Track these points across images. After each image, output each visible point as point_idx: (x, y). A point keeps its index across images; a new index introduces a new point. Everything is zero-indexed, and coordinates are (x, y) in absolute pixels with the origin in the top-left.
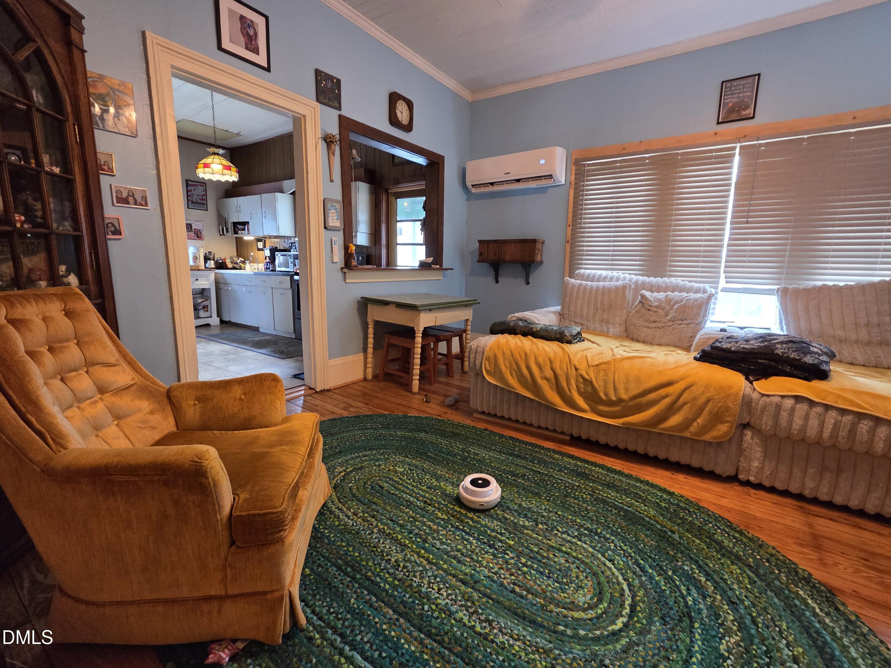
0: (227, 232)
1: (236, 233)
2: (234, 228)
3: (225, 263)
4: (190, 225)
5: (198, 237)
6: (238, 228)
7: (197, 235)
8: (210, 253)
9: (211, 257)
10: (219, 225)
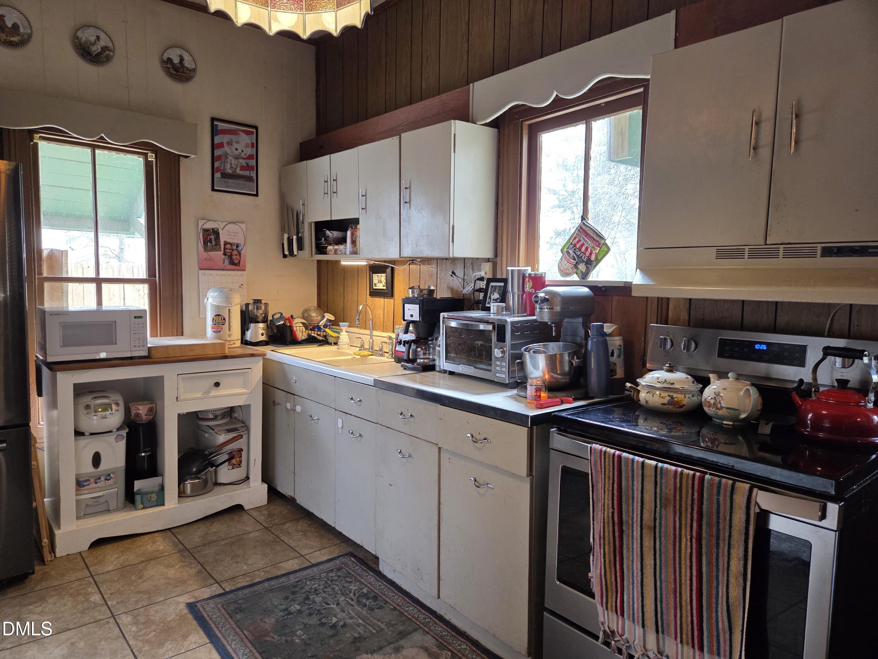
0: (300, 247)
1: (321, 250)
2: (318, 239)
3: (291, 327)
4: (216, 233)
5: (232, 263)
6: (327, 238)
7: (230, 257)
8: (257, 302)
9: (260, 313)
10: (283, 230)
